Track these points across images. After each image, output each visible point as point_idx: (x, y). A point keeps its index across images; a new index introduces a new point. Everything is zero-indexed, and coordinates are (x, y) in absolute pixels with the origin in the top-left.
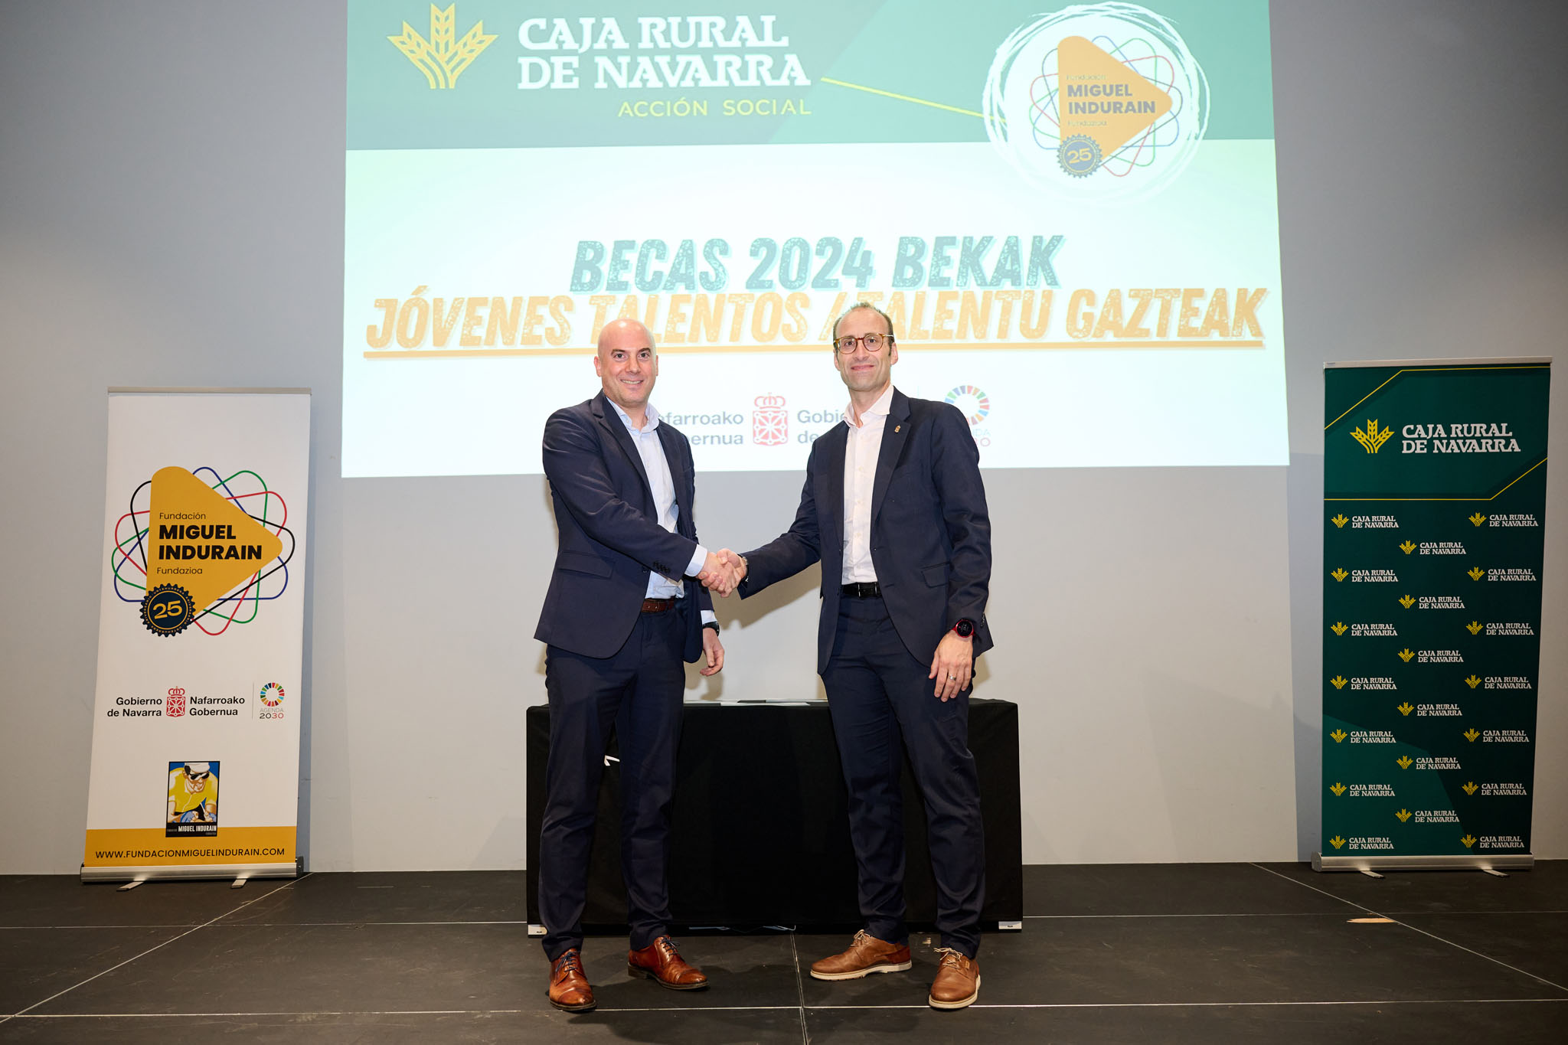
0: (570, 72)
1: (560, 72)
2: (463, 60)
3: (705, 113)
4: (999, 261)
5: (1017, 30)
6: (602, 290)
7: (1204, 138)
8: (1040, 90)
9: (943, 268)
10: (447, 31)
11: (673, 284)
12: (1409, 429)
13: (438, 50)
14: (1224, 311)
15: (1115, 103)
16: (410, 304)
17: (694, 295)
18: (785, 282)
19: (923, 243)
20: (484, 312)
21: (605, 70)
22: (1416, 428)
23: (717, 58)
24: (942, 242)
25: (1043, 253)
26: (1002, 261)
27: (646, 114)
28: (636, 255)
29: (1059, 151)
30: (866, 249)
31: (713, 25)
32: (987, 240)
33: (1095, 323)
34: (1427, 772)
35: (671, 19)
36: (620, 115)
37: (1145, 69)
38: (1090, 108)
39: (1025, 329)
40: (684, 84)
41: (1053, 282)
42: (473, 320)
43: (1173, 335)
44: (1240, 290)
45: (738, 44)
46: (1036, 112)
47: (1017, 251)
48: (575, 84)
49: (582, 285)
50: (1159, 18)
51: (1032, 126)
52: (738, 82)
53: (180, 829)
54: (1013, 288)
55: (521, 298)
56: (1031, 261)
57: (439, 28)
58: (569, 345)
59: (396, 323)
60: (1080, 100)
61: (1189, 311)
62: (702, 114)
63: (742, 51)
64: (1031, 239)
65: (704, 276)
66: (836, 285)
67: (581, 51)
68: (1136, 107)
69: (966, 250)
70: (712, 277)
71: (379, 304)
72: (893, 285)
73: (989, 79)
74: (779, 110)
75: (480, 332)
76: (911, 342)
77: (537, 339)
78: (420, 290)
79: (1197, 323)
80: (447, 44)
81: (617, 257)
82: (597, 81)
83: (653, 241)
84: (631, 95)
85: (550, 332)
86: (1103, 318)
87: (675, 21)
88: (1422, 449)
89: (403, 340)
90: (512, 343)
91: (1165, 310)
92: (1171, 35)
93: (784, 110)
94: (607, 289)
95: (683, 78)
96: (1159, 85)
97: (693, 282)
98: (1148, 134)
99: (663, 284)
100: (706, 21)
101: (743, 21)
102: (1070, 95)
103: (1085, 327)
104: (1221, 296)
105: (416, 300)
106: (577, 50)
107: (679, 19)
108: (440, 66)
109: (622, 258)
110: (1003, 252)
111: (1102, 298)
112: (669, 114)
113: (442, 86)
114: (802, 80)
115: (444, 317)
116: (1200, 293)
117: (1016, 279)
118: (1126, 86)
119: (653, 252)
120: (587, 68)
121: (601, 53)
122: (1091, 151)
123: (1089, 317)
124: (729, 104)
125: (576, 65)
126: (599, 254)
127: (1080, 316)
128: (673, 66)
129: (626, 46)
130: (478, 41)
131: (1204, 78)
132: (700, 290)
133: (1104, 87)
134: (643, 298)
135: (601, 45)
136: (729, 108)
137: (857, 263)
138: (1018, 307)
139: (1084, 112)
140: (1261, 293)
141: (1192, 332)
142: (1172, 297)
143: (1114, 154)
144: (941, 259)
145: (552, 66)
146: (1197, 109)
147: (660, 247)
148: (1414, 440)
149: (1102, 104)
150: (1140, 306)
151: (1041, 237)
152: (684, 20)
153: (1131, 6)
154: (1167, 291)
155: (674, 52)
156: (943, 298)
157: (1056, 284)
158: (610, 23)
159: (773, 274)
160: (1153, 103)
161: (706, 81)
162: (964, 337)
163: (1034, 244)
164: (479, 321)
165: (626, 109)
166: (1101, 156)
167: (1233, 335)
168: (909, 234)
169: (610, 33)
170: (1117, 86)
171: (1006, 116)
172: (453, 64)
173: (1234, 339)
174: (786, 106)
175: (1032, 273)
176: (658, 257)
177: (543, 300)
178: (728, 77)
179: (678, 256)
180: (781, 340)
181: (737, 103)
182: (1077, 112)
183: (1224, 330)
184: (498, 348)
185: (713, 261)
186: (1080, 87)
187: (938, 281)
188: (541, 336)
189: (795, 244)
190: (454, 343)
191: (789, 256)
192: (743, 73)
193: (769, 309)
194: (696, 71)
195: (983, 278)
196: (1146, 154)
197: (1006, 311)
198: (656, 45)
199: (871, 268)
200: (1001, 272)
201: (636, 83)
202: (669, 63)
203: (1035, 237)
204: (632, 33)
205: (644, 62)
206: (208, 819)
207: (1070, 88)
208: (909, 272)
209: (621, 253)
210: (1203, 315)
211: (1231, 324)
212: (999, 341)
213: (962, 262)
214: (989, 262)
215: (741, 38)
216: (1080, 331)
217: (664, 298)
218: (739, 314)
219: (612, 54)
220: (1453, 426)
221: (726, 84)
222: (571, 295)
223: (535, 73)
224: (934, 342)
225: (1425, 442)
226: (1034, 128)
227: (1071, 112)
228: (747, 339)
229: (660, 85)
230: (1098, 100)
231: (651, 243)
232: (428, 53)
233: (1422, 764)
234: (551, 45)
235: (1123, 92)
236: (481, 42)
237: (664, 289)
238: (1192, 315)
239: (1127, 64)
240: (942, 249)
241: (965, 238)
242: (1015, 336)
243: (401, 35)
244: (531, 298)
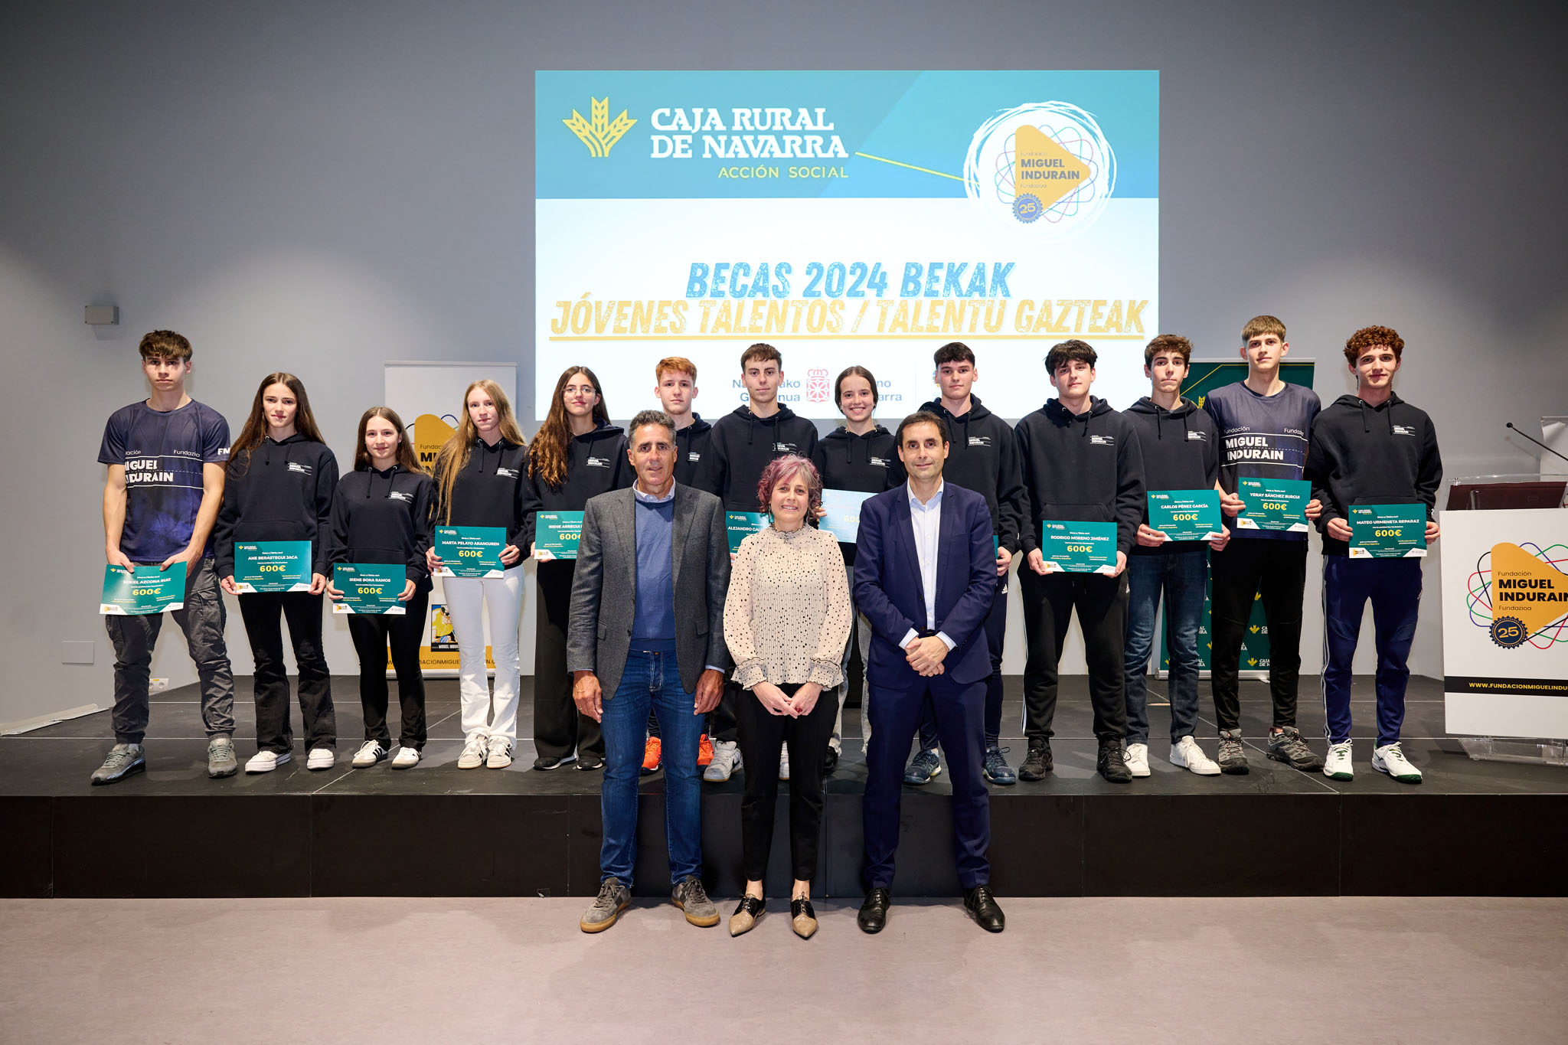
0: (686, 146)
1: (679, 146)
2: (614, 137)
3: (777, 176)
4: (972, 280)
5: (988, 120)
6: (707, 296)
7: (1111, 197)
8: (1003, 163)
9: (934, 284)
10: (603, 117)
11: (755, 293)
13: (596, 130)
14: (1119, 315)
15: (1053, 172)
16: (579, 305)
17: (768, 300)
18: (829, 292)
19: (921, 267)
20: (629, 311)
21: (710, 145)
23: (785, 138)
24: (934, 266)
25: (1001, 274)
26: (974, 280)
27: (737, 176)
28: (731, 273)
29: (1014, 204)
30: (884, 270)
31: (783, 114)
32: (964, 265)
33: (1035, 321)
35: (754, 110)
36: (720, 176)
37: (1074, 148)
38: (1036, 175)
39: (987, 326)
40: (763, 156)
41: (1007, 294)
42: (621, 315)
43: (1086, 332)
44: (1130, 301)
45: (800, 128)
46: (999, 178)
47: (983, 273)
48: (689, 155)
49: (694, 293)
50: (1084, 113)
51: (996, 187)
52: (799, 155)
53: (440, 647)
54: (981, 298)
55: (653, 302)
56: (993, 280)
57: (598, 115)
58: (684, 334)
59: (570, 318)
60: (1029, 169)
61: (1096, 314)
62: (775, 177)
63: (802, 133)
64: (994, 265)
65: (775, 288)
66: (863, 295)
67: (694, 131)
68: (1067, 175)
69: (950, 272)
70: (781, 289)
71: (559, 304)
72: (901, 295)
73: (969, 154)
74: (827, 175)
76: (911, 334)
77: (664, 330)
78: (586, 295)
79: (1101, 323)
80: (603, 125)
81: (717, 275)
82: (704, 152)
83: (742, 263)
84: (728, 163)
85: (673, 325)
86: (1040, 319)
87: (757, 111)
89: (575, 329)
90: (648, 331)
91: (1081, 314)
92: (1092, 125)
93: (830, 174)
94: (711, 296)
95: (762, 151)
96: (1082, 160)
97: (768, 292)
98: (1074, 193)
99: (748, 293)
100: (778, 111)
101: (804, 112)
102: (1022, 166)
103: (1027, 325)
104: (1118, 305)
105: (584, 302)
106: (690, 131)
107: (760, 110)
108: (598, 141)
109: (721, 275)
110: (975, 274)
111: (1039, 306)
112: (753, 176)
113: (600, 155)
114: (843, 154)
115: (602, 314)
116: (1104, 303)
117: (982, 292)
118: (1061, 160)
119: (741, 271)
120: (697, 144)
121: (707, 133)
122: (1035, 205)
123: (1030, 318)
124: (793, 170)
125: (690, 141)
126: (705, 272)
127: (1024, 317)
128: (756, 143)
129: (724, 128)
130: (624, 123)
131: (1113, 155)
132: (772, 297)
133: (1046, 160)
134: (735, 302)
135: (707, 127)
136: (793, 172)
137: (877, 280)
138: (983, 311)
139: (1031, 178)
140: (1144, 303)
141: (1098, 329)
142: (1086, 305)
143: (1050, 207)
144: (933, 278)
145: (674, 142)
146: (1108, 177)
147: (745, 268)
149: (1044, 172)
151: (1000, 264)
152: (763, 110)
153: (1066, 104)
154: (1082, 301)
155: (756, 133)
156: (933, 305)
157: (1009, 296)
158: (713, 112)
159: (821, 286)
160: (1078, 172)
161: (778, 154)
162: (947, 331)
163: (995, 268)
164: (625, 316)
165: (724, 172)
166: (1042, 208)
167: (1125, 331)
168: (912, 260)
169: (713, 119)
170: (1054, 160)
171: (979, 180)
172: (607, 140)
173: (1125, 334)
174: (831, 171)
175: (993, 289)
176: (745, 275)
177: (668, 303)
178: (793, 151)
179: (758, 274)
180: (825, 332)
181: (799, 168)
182: (1027, 178)
183: (1119, 329)
185: (781, 278)
186: (1029, 161)
187: (931, 293)
188: (666, 328)
189: (836, 266)
190: (609, 331)
191: (832, 275)
192: (803, 148)
193: (818, 310)
194: (771, 146)
195: (961, 291)
196: (1072, 207)
197: (975, 313)
198: (744, 128)
199: (886, 284)
200: (973, 289)
201: (731, 155)
202: (753, 141)
203: (996, 264)
204: (728, 120)
205: (736, 139)
206: (457, 642)
207: (1023, 161)
208: (911, 287)
209: (720, 272)
210: (1106, 318)
211: (1124, 324)
212: (970, 334)
213: (947, 280)
214: (965, 281)
215: (802, 124)
216: (1021, 327)
217: (749, 302)
218: (798, 314)
219: (714, 134)
221: (791, 156)
222: (688, 300)
223: (663, 147)
224: (927, 334)
226: (998, 189)
227: (1023, 178)
228: (804, 330)
229: (747, 156)
230: (1041, 170)
231: (740, 265)
232: (590, 132)
234: (673, 127)
235: (1058, 164)
236: (626, 124)
237: (749, 296)
238: (1099, 318)
239: (1061, 145)
240: (933, 271)
241: (950, 264)
243: (572, 119)
244: (660, 302)
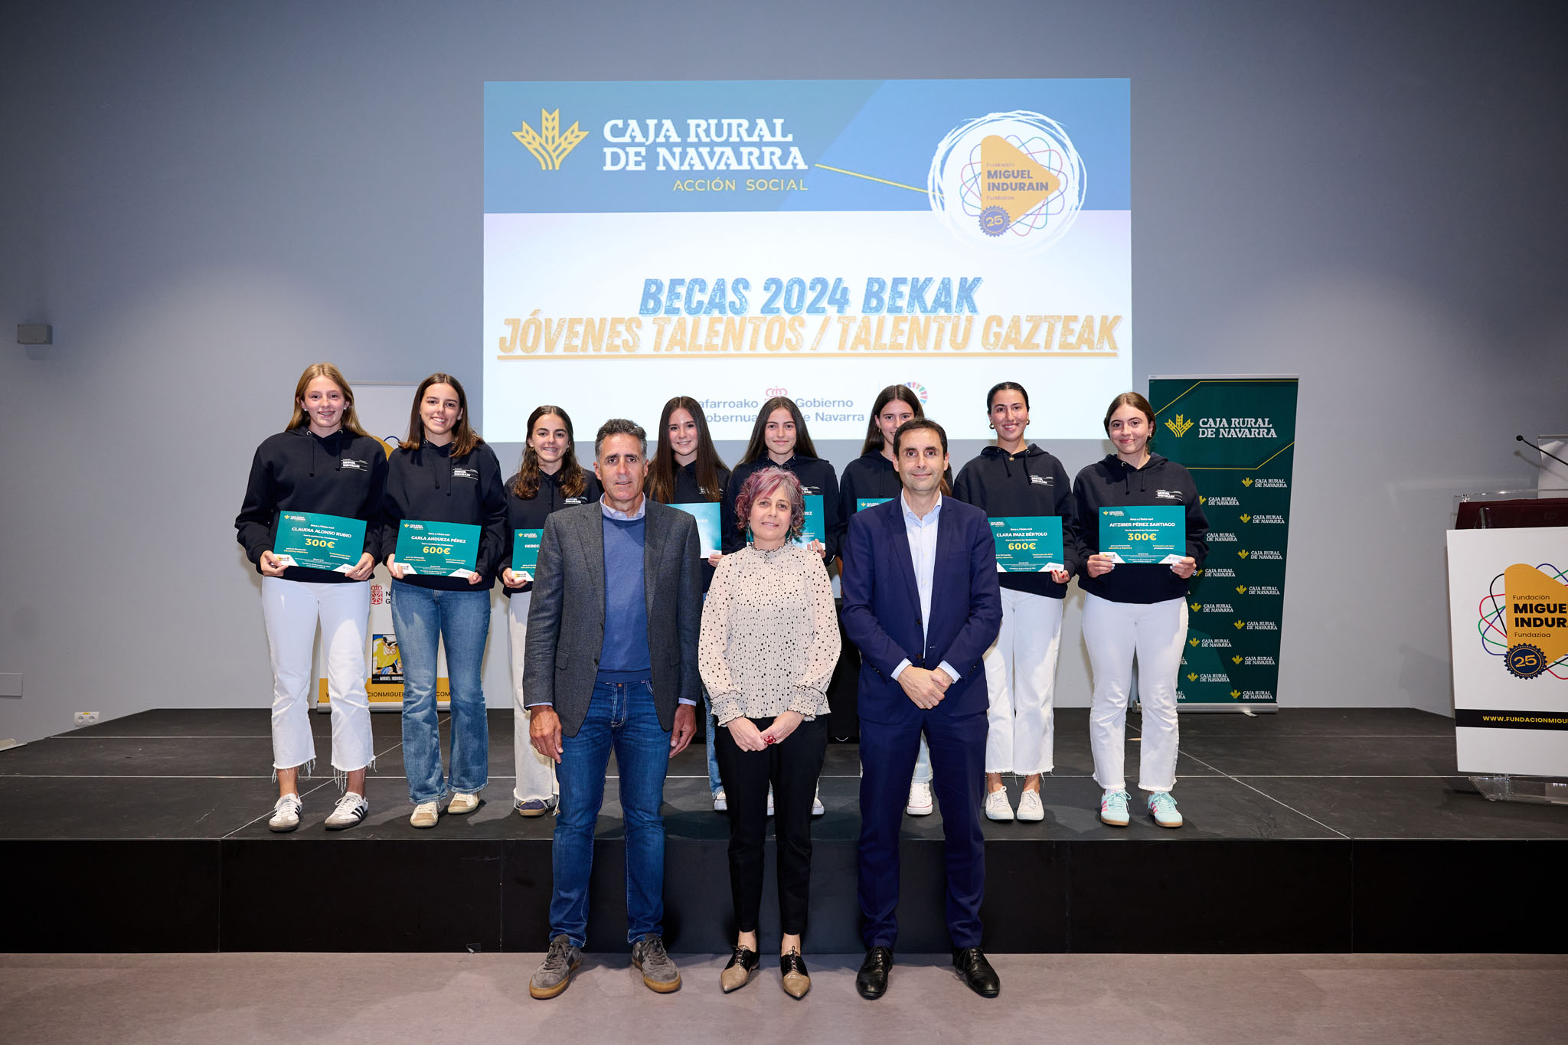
0: (640, 159)
1: (632, 159)
2: (564, 150)
3: (734, 189)
4: (937, 295)
5: (953, 130)
6: (661, 314)
7: (1081, 209)
8: (968, 174)
9: (897, 299)
11: (711, 310)
12: (1204, 421)
13: (547, 142)
14: (1091, 332)
15: (1020, 184)
16: (528, 323)
17: (725, 317)
18: (788, 309)
19: (884, 282)
20: (580, 328)
21: (664, 157)
22: (1208, 421)
23: (742, 149)
24: (897, 282)
25: (967, 289)
26: (939, 295)
27: (692, 190)
28: (686, 289)
29: (980, 217)
30: (845, 285)
31: (740, 125)
32: (929, 280)
33: (1002, 339)
34: (1209, 648)
35: (710, 121)
36: (674, 189)
37: (1042, 159)
38: (1003, 187)
39: (953, 343)
40: (719, 168)
41: (974, 310)
43: (1055, 348)
44: (1103, 317)
45: (757, 139)
46: (965, 190)
47: (949, 288)
48: (643, 167)
49: (648, 310)
50: (1053, 123)
52: (757, 167)
53: (381, 679)
54: (946, 314)
55: (605, 319)
56: (959, 295)
57: (548, 126)
59: (519, 336)
60: (996, 181)
61: (1067, 331)
62: (731, 189)
63: (760, 144)
64: (959, 280)
65: (732, 304)
66: (823, 312)
67: (647, 143)
68: (1035, 187)
69: (914, 287)
70: (738, 305)
71: (508, 322)
72: (863, 312)
73: (933, 166)
74: (785, 187)
75: (578, 342)
76: (874, 352)
77: (617, 348)
78: (536, 312)
79: (1072, 339)
80: (553, 138)
81: (671, 291)
82: (658, 165)
83: (697, 279)
84: (682, 175)
85: (625, 343)
86: (1008, 336)
87: (713, 122)
88: (1212, 435)
89: (524, 348)
90: (599, 350)
91: (1051, 331)
92: (1061, 135)
93: (789, 187)
94: (665, 313)
95: (718, 163)
96: (1051, 171)
97: (724, 308)
98: (1043, 205)
99: (703, 310)
100: (735, 122)
101: (761, 123)
102: (989, 178)
103: (995, 342)
104: (1089, 320)
105: (533, 320)
106: (644, 143)
107: (716, 121)
108: (549, 154)
109: (676, 291)
110: (940, 289)
111: (1007, 322)
112: (708, 189)
113: (550, 168)
114: (802, 166)
115: (553, 332)
116: (1075, 319)
117: (948, 309)
118: (1029, 171)
119: (697, 287)
120: (651, 157)
121: (661, 145)
122: (1002, 218)
123: (997, 335)
124: (750, 183)
125: (644, 153)
126: (660, 289)
127: (992, 334)
128: (712, 154)
129: (679, 140)
130: (576, 136)
131: (1083, 166)
132: (730, 314)
133: (1013, 171)
134: (690, 319)
135: (661, 139)
136: (751, 185)
137: (838, 296)
138: (949, 328)
139: (998, 189)
140: (1117, 318)
141: (1069, 346)
142: (1056, 321)
143: (1018, 220)
144: (896, 294)
145: (627, 154)
146: (1077, 188)
147: (701, 284)
148: (1207, 428)
149: (1011, 184)
150: (1032, 328)
151: (966, 279)
152: (719, 121)
153: (1033, 113)
154: (1052, 317)
155: (712, 145)
156: (897, 321)
157: (976, 312)
158: (668, 124)
159: (780, 303)
160: (1047, 184)
161: (734, 166)
162: (911, 349)
163: (961, 283)
164: (577, 334)
165: (678, 185)
166: (1009, 221)
167: (1097, 348)
168: (875, 276)
169: (668, 130)
170: (1022, 171)
171: (944, 192)
172: (557, 152)
173: (1097, 351)
174: (790, 184)
175: (959, 304)
176: (700, 291)
177: (621, 321)
178: (750, 163)
179: (714, 290)
180: (785, 350)
181: (756, 181)
182: (993, 190)
183: (1091, 344)
184: (589, 354)
185: (738, 294)
186: (996, 172)
187: (894, 309)
188: (619, 345)
189: (795, 282)
190: (559, 350)
191: (791, 291)
192: (761, 160)
193: (777, 327)
194: (728, 158)
195: (925, 307)
196: (1041, 220)
197: (941, 330)
198: (700, 139)
199: (848, 299)
200: (937, 303)
201: (686, 167)
202: (709, 152)
203: (962, 279)
204: (683, 130)
205: (691, 151)
206: (399, 672)
207: (989, 172)
208: (874, 303)
209: (675, 288)
210: (1077, 335)
211: (1096, 341)
212: (935, 351)
213: (911, 296)
214: (929, 297)
215: (759, 135)
216: (991, 345)
217: (705, 319)
218: (756, 331)
219: (669, 146)
220: (1233, 420)
221: (749, 168)
222: (640, 317)
223: (616, 159)
224: (890, 351)
225: (1214, 430)
226: (963, 200)
227: (989, 190)
228: (761, 348)
229: (703, 168)
230: (1008, 181)
231: (695, 281)
232: (541, 144)
233: (1205, 643)
234: (627, 139)
235: (1026, 176)
236: (577, 136)
237: (704, 313)
238: (1069, 334)
240: (897, 286)
241: (913, 279)
242: (947, 348)
243: (522, 131)
244: (613, 319)
